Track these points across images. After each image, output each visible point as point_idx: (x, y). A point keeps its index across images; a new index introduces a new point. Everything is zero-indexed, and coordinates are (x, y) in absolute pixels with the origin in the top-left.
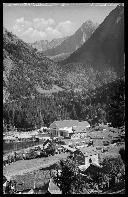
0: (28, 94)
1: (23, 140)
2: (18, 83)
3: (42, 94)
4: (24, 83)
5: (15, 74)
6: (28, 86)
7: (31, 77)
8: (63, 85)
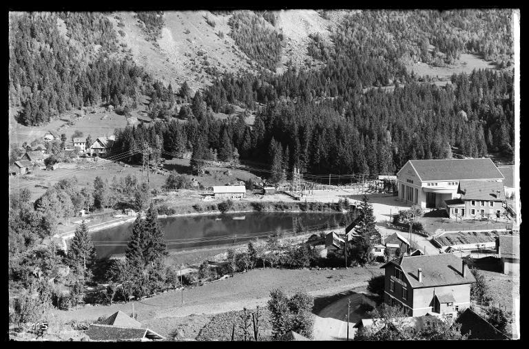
0: (380, 79)
1: (311, 209)
2: (357, 50)
3: (421, 81)
4: (375, 50)
5: (352, 26)
6: (385, 57)
7: (397, 33)
8: (490, 52)
